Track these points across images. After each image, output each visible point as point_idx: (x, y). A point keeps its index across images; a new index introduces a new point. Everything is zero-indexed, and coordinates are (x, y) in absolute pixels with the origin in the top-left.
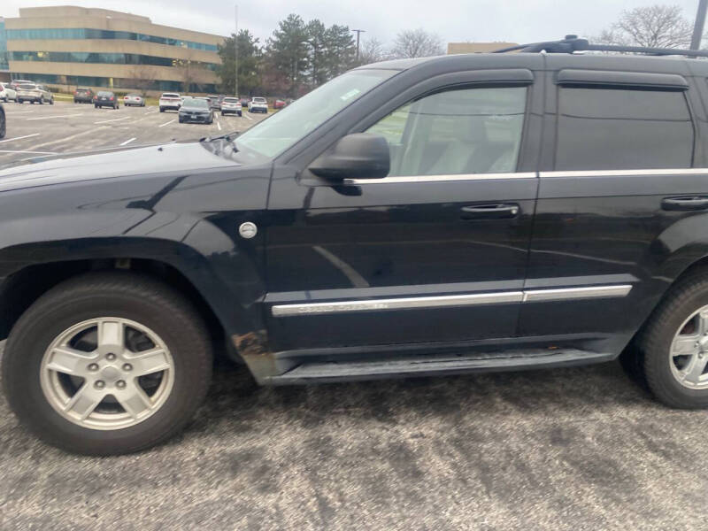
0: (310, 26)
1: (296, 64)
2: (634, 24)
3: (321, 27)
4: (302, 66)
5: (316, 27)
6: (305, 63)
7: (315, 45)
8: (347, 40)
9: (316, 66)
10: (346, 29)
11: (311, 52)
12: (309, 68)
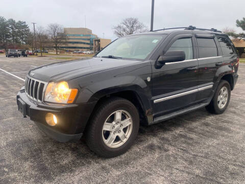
0: (9, 21)
1: (5, 35)
2: (126, 23)
3: (14, 22)
4: (7, 36)
5: (12, 22)
6: (8, 35)
7: (12, 29)
8: (25, 26)
9: (13, 36)
10: (25, 22)
11: (11, 31)
12: (11, 37)
